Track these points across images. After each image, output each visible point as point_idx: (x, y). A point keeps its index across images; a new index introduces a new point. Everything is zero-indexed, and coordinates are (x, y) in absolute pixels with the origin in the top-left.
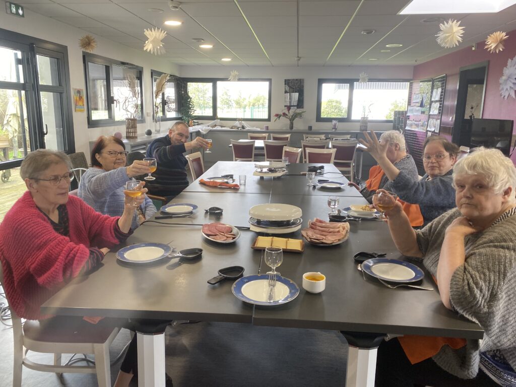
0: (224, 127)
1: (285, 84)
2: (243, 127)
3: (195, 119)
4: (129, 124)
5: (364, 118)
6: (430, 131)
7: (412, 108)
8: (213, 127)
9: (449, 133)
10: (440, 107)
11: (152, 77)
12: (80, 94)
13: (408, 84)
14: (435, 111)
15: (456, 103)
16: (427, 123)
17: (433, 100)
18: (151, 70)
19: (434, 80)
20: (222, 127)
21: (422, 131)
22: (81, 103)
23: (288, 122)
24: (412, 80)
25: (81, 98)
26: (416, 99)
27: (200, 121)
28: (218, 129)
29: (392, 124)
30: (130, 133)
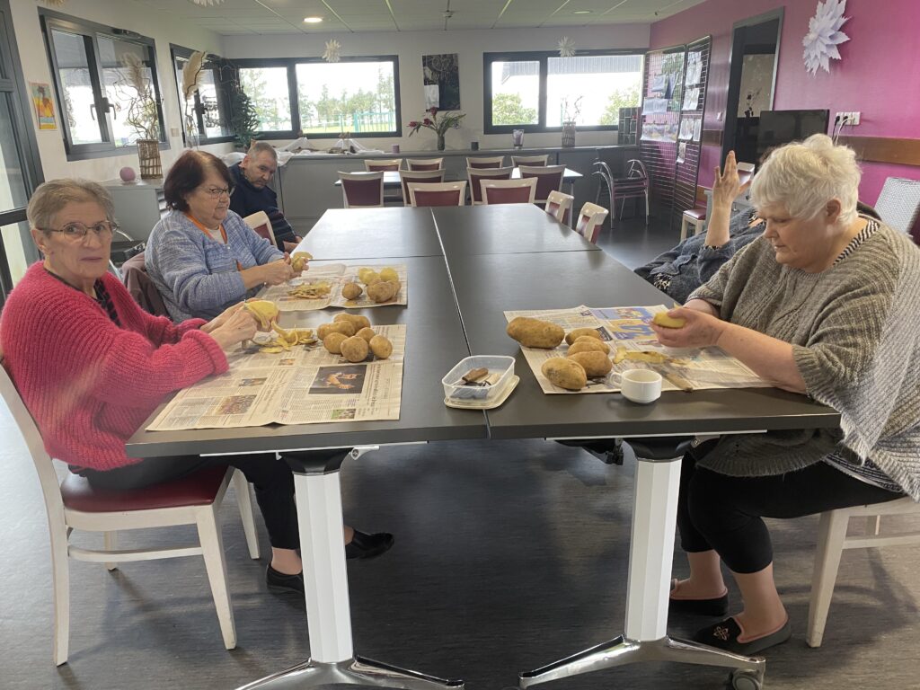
0: (317, 150)
1: (424, 65)
2: (352, 150)
4: (143, 151)
5: (568, 123)
6: (684, 141)
7: (651, 101)
8: (295, 152)
9: (716, 141)
10: (700, 96)
11: (173, 58)
12: (44, 94)
13: (642, 57)
14: (691, 104)
15: (728, 87)
16: (677, 127)
17: (687, 84)
18: (170, 44)
19: (689, 47)
20: (312, 150)
21: (669, 141)
22: (47, 112)
23: (435, 136)
24: (648, 50)
25: (46, 101)
26: (658, 84)
28: (306, 155)
29: (616, 132)
30: (149, 167)
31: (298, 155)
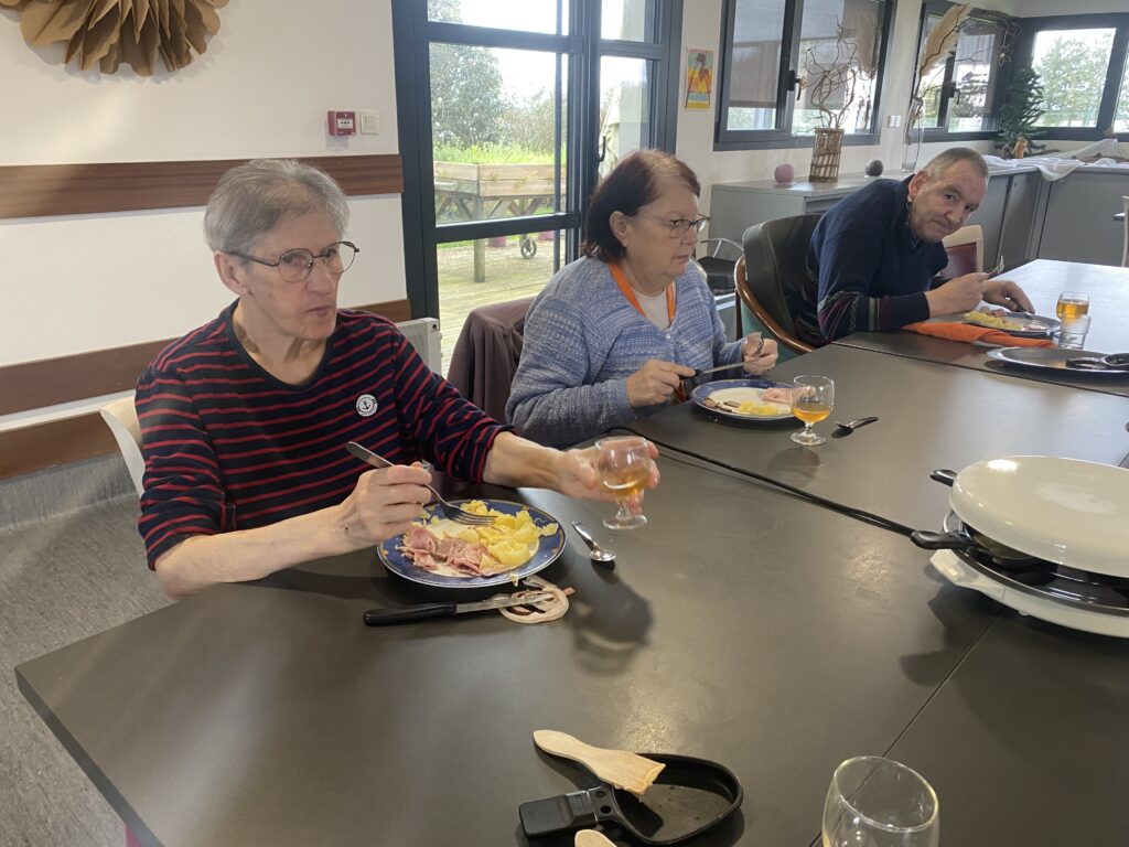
3: (1036, 138)
4: (821, 144)
8: (1087, 160)
11: (922, 17)
12: (703, 64)
22: (702, 86)
25: (704, 73)
27: (1050, 144)
28: (1104, 166)
30: (821, 166)
31: (1091, 165)
